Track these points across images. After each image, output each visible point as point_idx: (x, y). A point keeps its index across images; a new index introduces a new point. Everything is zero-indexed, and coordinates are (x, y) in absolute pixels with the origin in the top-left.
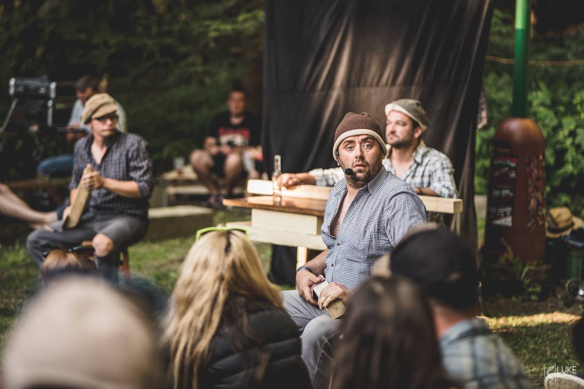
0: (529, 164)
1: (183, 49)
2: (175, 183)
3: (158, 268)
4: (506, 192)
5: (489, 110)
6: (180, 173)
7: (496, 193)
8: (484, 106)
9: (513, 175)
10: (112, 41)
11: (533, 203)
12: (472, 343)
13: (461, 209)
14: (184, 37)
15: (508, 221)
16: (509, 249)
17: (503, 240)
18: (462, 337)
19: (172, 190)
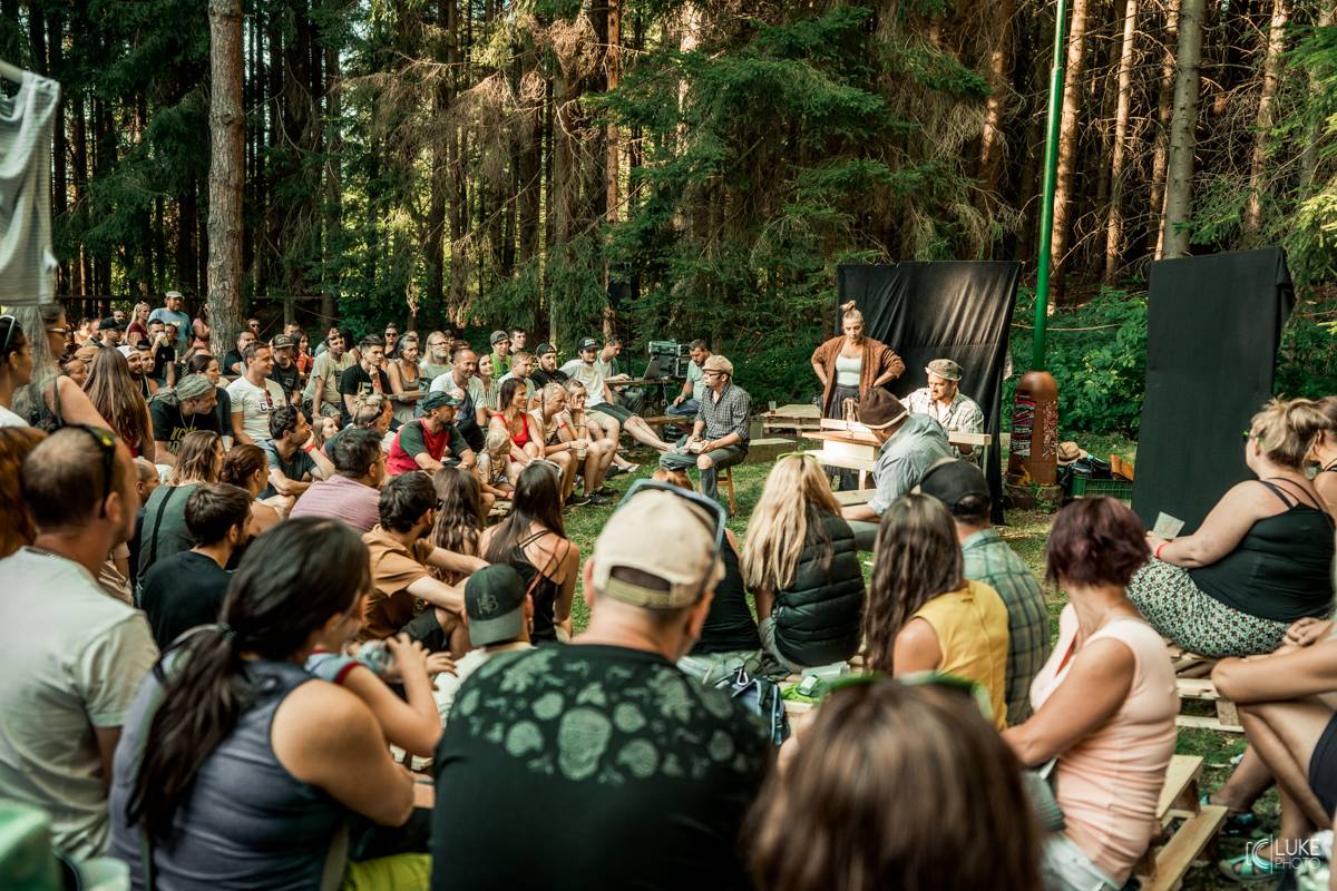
0: (1044, 407)
1: (777, 319)
2: (770, 419)
3: (754, 484)
4: (1026, 430)
5: (1014, 363)
6: (773, 412)
7: (1018, 430)
8: (1010, 362)
9: (1032, 416)
10: (724, 314)
11: (1047, 438)
12: (984, 550)
13: (990, 443)
14: (777, 310)
15: (1026, 452)
16: (1027, 473)
17: (1022, 466)
18: (976, 545)
19: (766, 425)
